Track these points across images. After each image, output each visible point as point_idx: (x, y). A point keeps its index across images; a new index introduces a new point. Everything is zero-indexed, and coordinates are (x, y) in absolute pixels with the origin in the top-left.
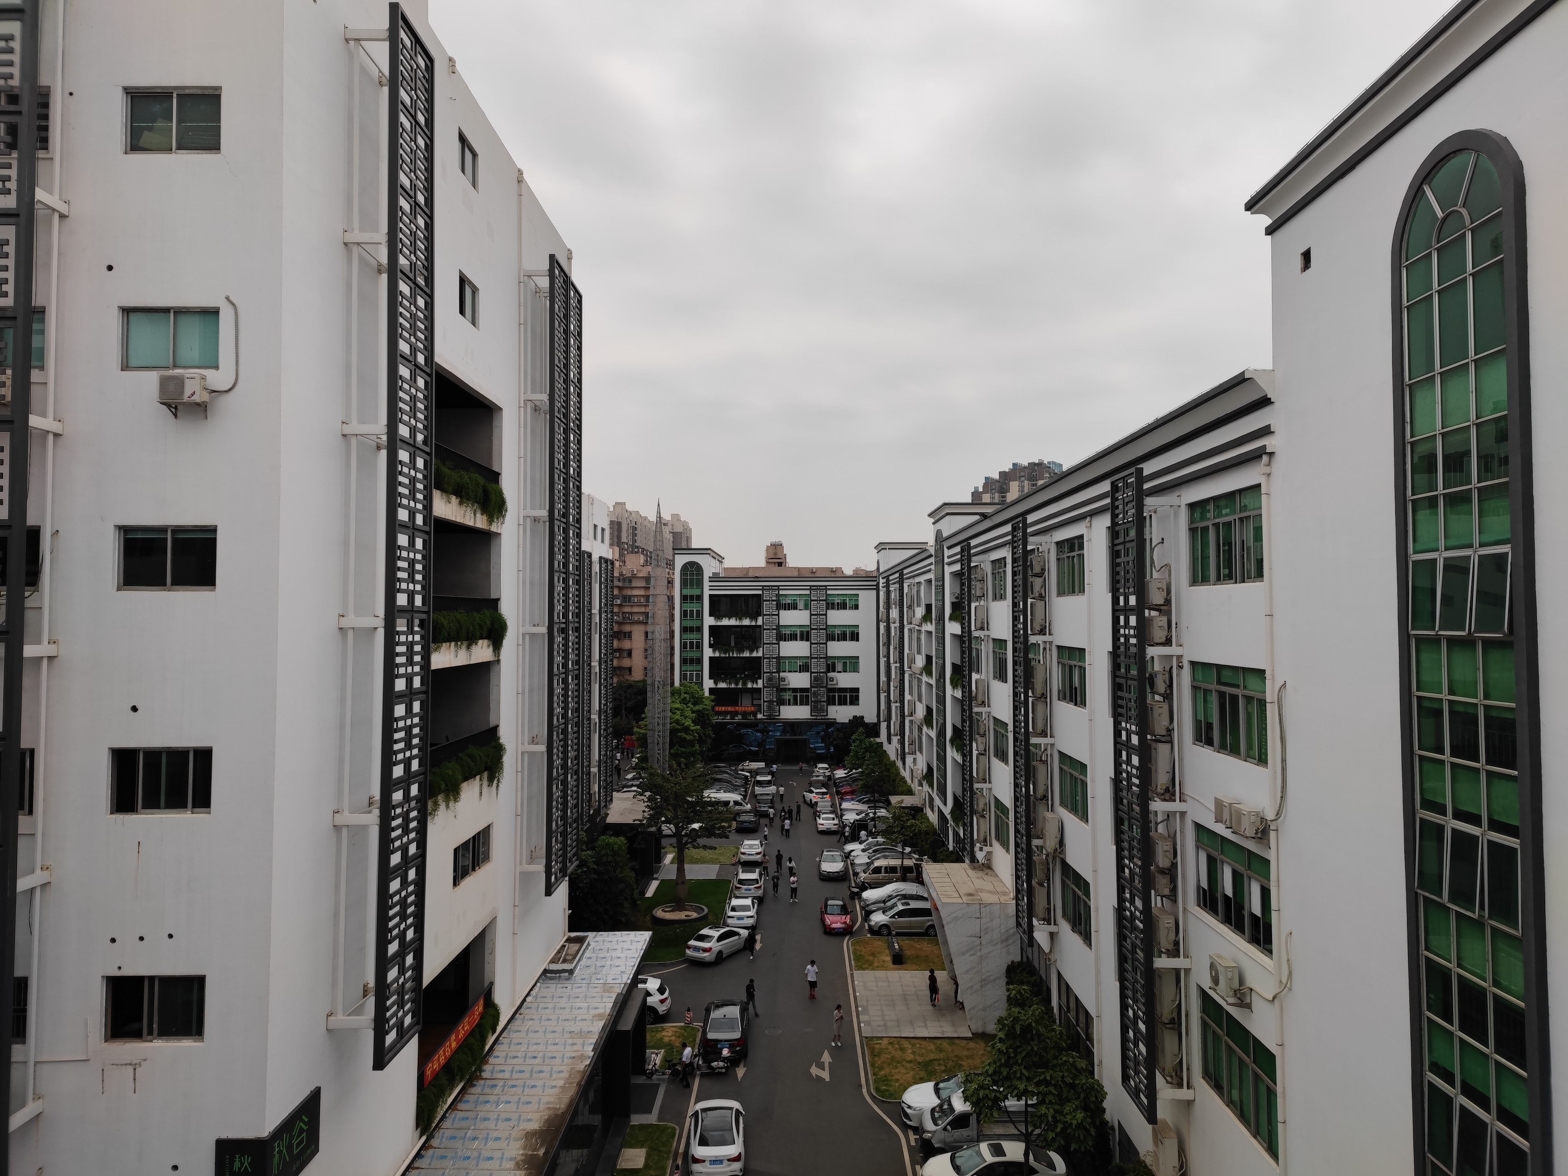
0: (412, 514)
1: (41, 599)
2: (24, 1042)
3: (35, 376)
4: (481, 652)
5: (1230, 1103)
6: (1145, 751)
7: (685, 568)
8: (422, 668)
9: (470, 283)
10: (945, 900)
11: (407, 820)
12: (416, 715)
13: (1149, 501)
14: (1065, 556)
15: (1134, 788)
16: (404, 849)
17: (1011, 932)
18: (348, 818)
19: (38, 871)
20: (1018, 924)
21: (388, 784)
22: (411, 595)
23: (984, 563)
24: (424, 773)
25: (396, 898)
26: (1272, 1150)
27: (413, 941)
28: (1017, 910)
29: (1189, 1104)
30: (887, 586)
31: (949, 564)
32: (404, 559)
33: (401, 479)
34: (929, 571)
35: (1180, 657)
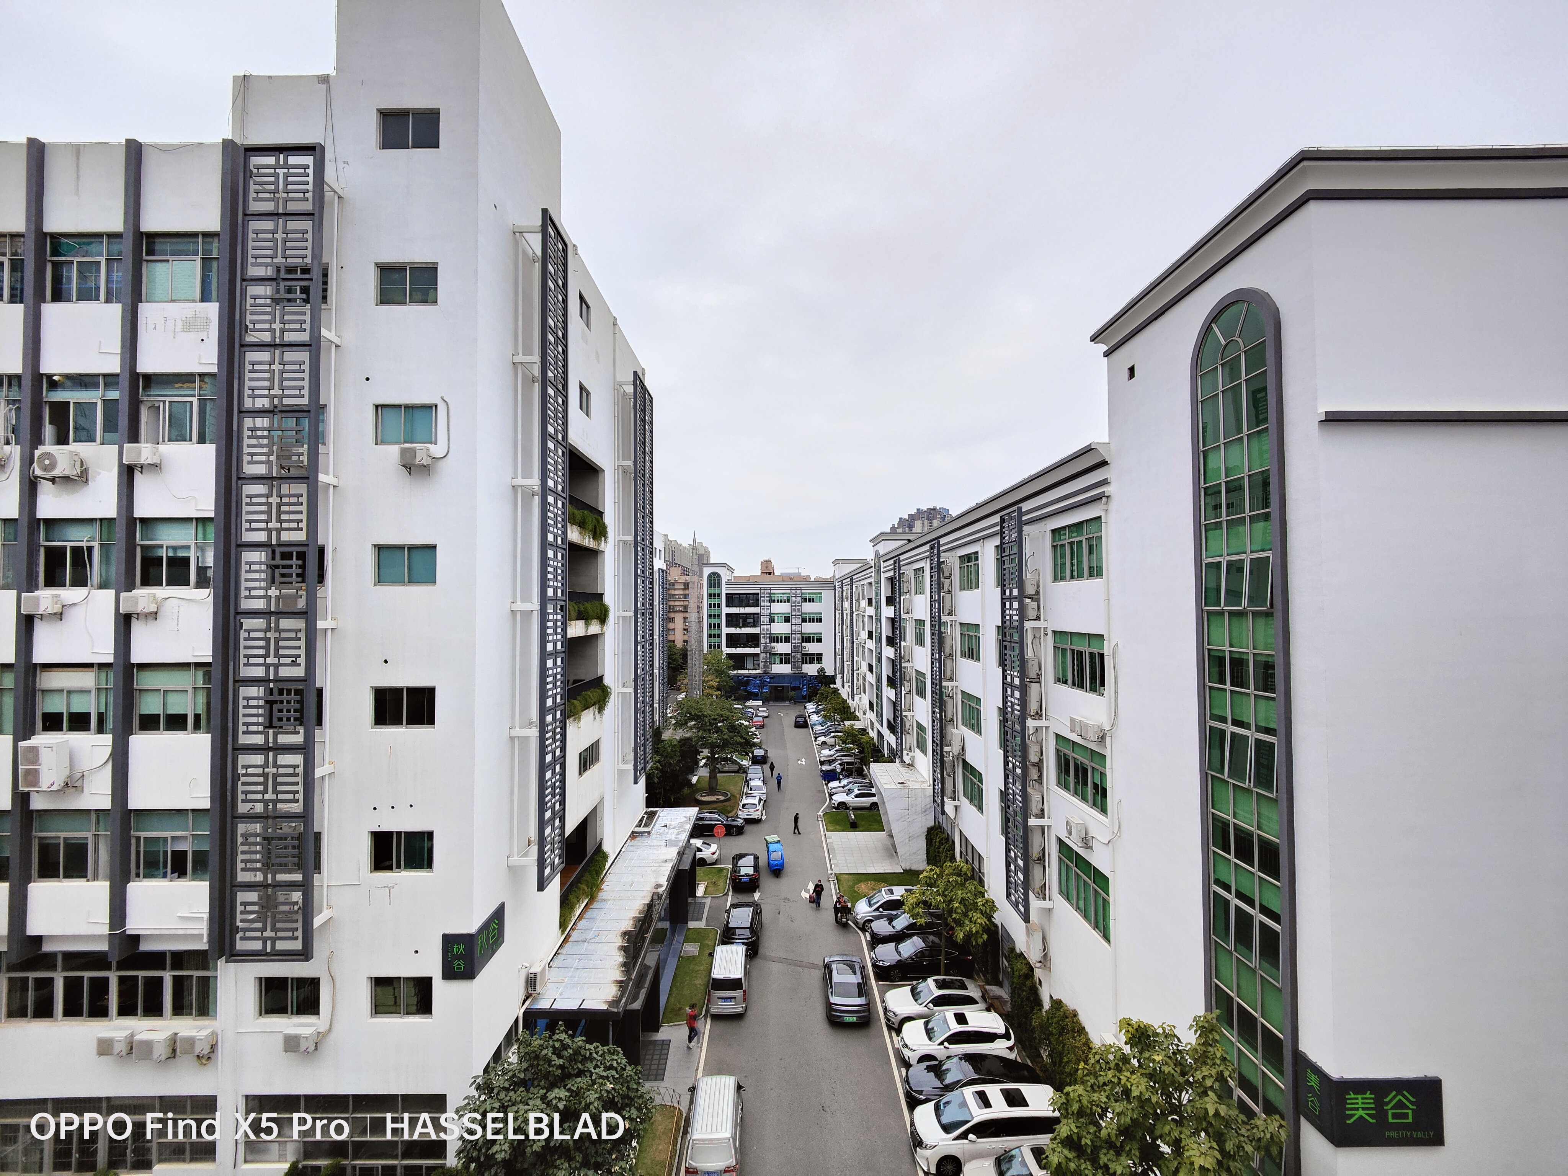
0: (556, 537)
1: (326, 592)
2: (320, 873)
3: (321, 449)
4: (594, 628)
5: (1078, 908)
6: (1023, 689)
7: (710, 576)
8: (562, 636)
9: (586, 389)
10: (885, 787)
11: (554, 733)
12: (559, 667)
13: (1025, 528)
14: (965, 565)
15: (1016, 712)
16: (554, 753)
17: (928, 806)
18: (518, 732)
19: (327, 765)
20: (935, 801)
21: (543, 711)
22: (555, 590)
23: (908, 571)
24: (564, 704)
25: (549, 783)
26: (1106, 937)
27: (559, 811)
28: (934, 792)
29: (1050, 910)
30: (842, 587)
31: (884, 572)
32: (551, 566)
33: (550, 514)
34: (871, 577)
35: (1045, 628)
